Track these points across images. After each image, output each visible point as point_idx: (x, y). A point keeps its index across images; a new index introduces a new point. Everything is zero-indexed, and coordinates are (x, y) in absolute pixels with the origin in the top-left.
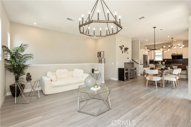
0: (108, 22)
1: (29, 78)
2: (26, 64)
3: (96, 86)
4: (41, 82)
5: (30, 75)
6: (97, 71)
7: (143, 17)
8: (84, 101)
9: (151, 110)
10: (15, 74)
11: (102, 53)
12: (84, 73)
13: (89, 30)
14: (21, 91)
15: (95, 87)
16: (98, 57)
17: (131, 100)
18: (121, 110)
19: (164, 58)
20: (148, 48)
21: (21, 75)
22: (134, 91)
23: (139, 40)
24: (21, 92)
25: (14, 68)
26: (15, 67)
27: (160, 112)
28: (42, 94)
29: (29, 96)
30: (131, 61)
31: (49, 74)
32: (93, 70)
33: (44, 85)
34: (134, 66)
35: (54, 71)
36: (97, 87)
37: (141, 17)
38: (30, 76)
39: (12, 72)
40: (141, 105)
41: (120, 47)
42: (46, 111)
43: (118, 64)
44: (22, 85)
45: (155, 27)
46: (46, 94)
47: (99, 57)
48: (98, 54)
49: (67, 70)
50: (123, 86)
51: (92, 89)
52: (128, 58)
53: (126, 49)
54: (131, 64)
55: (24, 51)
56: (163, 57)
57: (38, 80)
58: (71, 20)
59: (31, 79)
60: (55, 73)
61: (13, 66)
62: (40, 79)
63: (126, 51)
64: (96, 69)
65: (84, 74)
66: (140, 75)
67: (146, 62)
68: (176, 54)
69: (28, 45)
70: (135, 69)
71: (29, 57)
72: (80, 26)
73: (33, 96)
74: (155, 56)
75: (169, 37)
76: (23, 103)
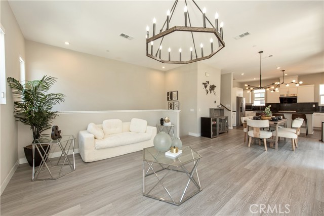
0: (204, 30)
1: (56, 135)
2: (52, 110)
3: (175, 150)
4: (77, 141)
5: (59, 130)
6: (168, 121)
7: (247, 34)
8: (154, 173)
9: (272, 192)
10: (32, 128)
11: (174, 94)
12: (148, 125)
13: (160, 50)
14: (43, 158)
15: (172, 151)
16: (168, 100)
17: (230, 171)
18: (219, 192)
19: (268, 102)
20: (249, 86)
21: (44, 129)
22: (231, 155)
23: (231, 73)
24: (43, 160)
25: (31, 118)
26: (32, 116)
27: (289, 195)
28: (79, 160)
29: (58, 165)
30: (220, 106)
31: (91, 127)
32: (162, 121)
33: (82, 145)
34: (223, 113)
35: (99, 122)
36: (177, 151)
37: (243, 33)
38: (59, 132)
39: (27, 124)
40: (251, 181)
41: (203, 84)
42: (86, 195)
43: (200, 110)
44: (45, 147)
45: (262, 52)
46: (86, 161)
47: (170, 99)
48: (168, 95)
49: (120, 121)
50: (211, 147)
51: (168, 154)
52: (215, 102)
53: (213, 87)
54: (219, 111)
55: (48, 89)
56: (266, 100)
57: (71, 138)
58: (127, 37)
59: (60, 137)
60: (101, 125)
61: (30, 114)
62: (75, 137)
63: (212, 91)
64: (166, 119)
65: (149, 127)
66: (232, 128)
67: (241, 108)
68: (285, 96)
69: (55, 79)
70: (227, 118)
71: (56, 99)
72: (148, 41)
73: (65, 165)
74: (253, 98)
75: (278, 68)
76: (46, 179)
